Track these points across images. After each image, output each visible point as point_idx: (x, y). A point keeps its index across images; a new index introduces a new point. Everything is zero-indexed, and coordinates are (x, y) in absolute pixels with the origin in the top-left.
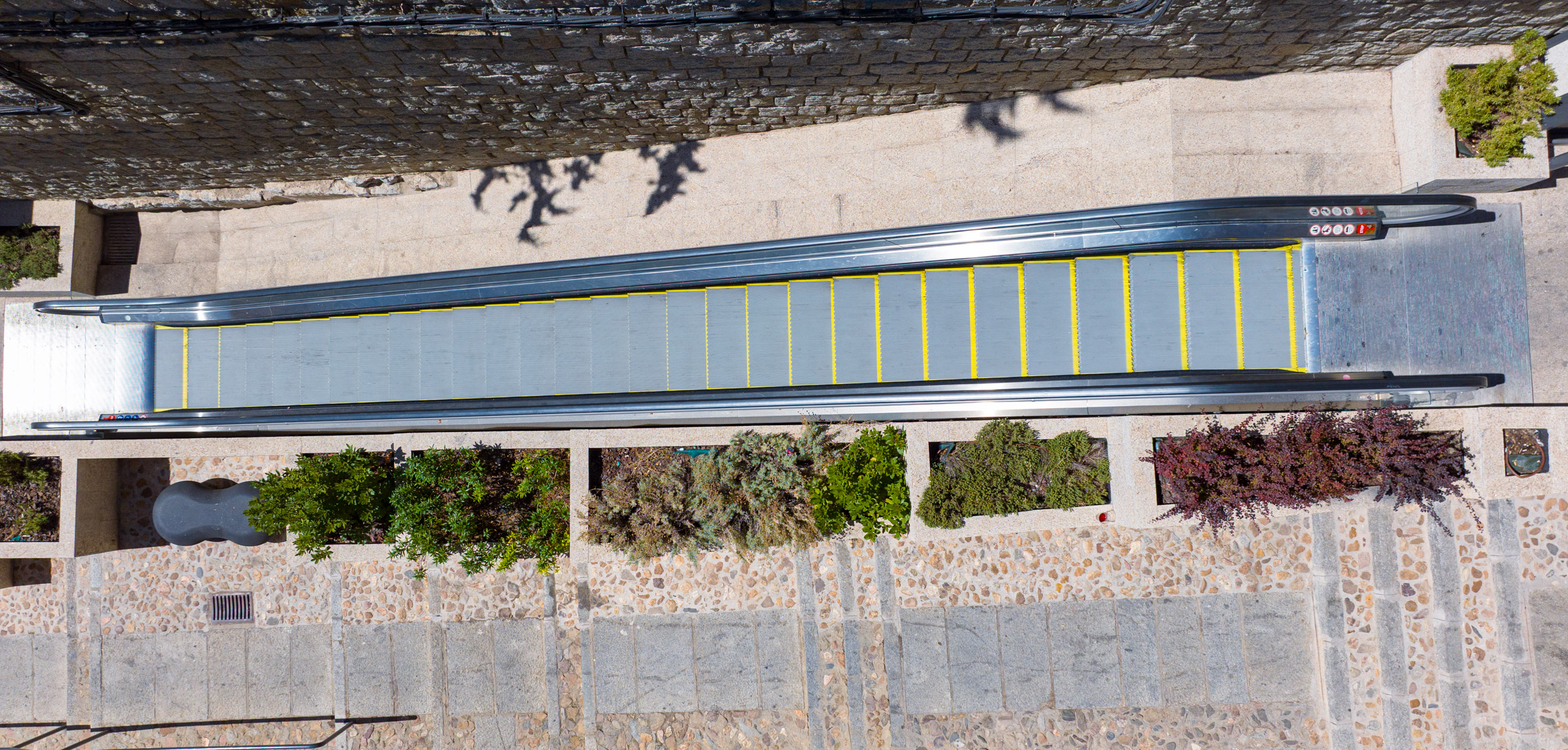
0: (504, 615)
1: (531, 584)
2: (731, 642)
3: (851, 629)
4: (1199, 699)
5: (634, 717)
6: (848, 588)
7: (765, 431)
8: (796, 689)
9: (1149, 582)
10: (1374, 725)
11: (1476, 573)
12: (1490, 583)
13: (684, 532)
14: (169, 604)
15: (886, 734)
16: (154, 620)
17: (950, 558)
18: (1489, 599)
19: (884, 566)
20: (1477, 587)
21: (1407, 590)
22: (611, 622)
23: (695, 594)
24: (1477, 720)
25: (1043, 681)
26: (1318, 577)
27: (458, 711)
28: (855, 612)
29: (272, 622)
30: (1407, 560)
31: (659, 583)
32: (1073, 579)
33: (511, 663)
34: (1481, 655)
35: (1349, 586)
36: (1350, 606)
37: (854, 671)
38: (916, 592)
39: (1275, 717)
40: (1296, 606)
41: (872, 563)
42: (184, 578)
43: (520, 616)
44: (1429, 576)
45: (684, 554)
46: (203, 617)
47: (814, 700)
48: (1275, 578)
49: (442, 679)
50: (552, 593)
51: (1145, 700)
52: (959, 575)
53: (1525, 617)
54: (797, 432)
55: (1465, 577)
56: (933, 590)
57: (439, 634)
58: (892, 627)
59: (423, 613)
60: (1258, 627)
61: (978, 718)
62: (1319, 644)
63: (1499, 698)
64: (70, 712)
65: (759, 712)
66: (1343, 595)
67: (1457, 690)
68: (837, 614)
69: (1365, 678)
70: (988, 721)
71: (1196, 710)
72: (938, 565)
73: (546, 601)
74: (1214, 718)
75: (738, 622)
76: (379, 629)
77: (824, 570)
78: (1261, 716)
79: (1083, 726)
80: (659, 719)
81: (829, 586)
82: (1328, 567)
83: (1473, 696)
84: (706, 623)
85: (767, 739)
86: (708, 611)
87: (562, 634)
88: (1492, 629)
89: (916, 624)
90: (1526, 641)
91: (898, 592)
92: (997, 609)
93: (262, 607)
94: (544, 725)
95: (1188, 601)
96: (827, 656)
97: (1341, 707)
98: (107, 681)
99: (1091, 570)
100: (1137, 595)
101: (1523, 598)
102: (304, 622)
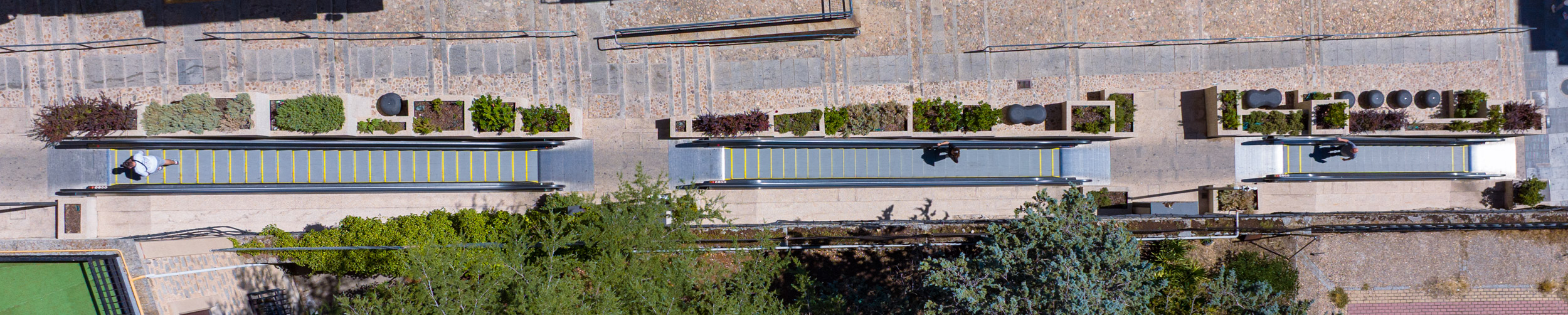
0: (936, 83)
1: (928, 92)
2: (868, 76)
3: (834, 81)
4: (743, 63)
5: (897, 54)
6: (835, 92)
7: (860, 136)
8: (849, 63)
9: (755, 94)
10: (700, 57)
11: (677, 96)
12: (674, 94)
13: (882, 109)
14: (1044, 86)
15: (825, 52)
16: (1049, 81)
17: (807, 101)
18: (675, 89)
19: (825, 99)
20: (677, 93)
21: (693, 92)
22: (903, 82)
23: (879, 90)
24: (678, 59)
25: (784, 67)
26: (712, 95)
27: (950, 54)
28: (833, 85)
29: (1011, 81)
30: (692, 100)
31: (889, 93)
32: (775, 95)
33: (934, 69)
34: (677, 75)
35: (705, 93)
36: (705, 88)
37: (834, 69)
38: (817, 91)
39: (723, 58)
40: (718, 88)
41: (828, 99)
42: (1040, 94)
43: (932, 83)
44: (687, 96)
45: (882, 102)
46: (1033, 82)
47: (845, 60)
48: (722, 95)
49: (955, 64)
50: (921, 90)
51: (757, 62)
52: (805, 96)
53: (668, 86)
54: (851, 135)
55: (680, 96)
56: (812, 92)
57: (956, 78)
58: (824, 81)
59: (961, 84)
60: (727, 82)
61: (801, 57)
62: (712, 77)
63: (674, 65)
64: (1077, 51)
65: (860, 56)
66: (707, 91)
67: (683, 67)
68: (838, 85)
69: (702, 69)
70: (798, 56)
71: (743, 60)
72: (811, 99)
73: (923, 88)
74: (739, 58)
75: (866, 82)
76: (976, 79)
77: (842, 97)
78: (727, 58)
79: (773, 55)
80: (889, 54)
81: (840, 93)
82: (710, 98)
83: (679, 65)
84: (875, 82)
85: (858, 49)
86: (875, 85)
87: (918, 78)
88: (674, 82)
89: (817, 83)
90: (669, 79)
91: (821, 91)
92: (795, 86)
93: (1014, 85)
94: (924, 50)
95: (745, 89)
96: (841, 73)
97: (708, 62)
98: (1064, 62)
99: (770, 97)
100: (758, 91)
101: (668, 91)
102: (1000, 80)
